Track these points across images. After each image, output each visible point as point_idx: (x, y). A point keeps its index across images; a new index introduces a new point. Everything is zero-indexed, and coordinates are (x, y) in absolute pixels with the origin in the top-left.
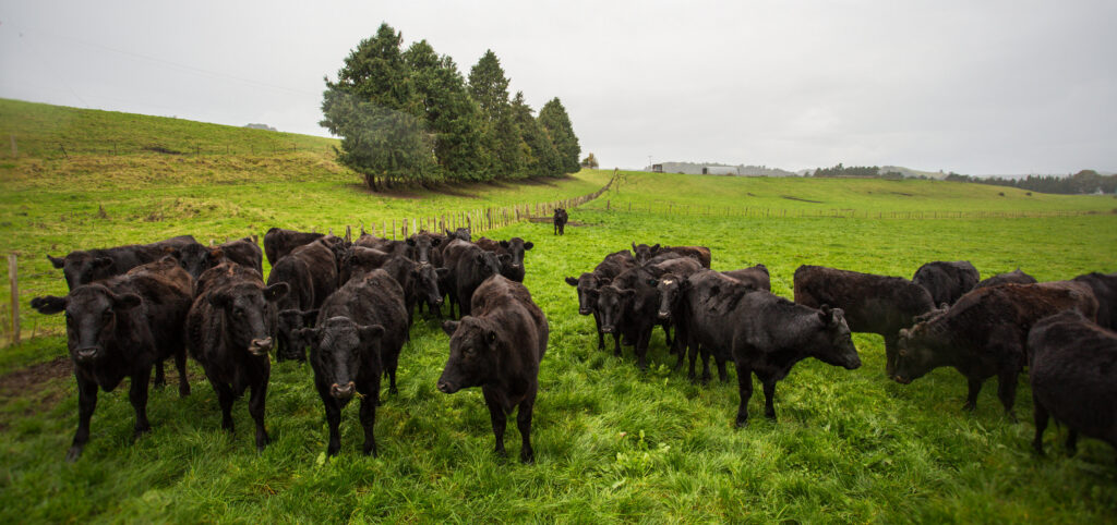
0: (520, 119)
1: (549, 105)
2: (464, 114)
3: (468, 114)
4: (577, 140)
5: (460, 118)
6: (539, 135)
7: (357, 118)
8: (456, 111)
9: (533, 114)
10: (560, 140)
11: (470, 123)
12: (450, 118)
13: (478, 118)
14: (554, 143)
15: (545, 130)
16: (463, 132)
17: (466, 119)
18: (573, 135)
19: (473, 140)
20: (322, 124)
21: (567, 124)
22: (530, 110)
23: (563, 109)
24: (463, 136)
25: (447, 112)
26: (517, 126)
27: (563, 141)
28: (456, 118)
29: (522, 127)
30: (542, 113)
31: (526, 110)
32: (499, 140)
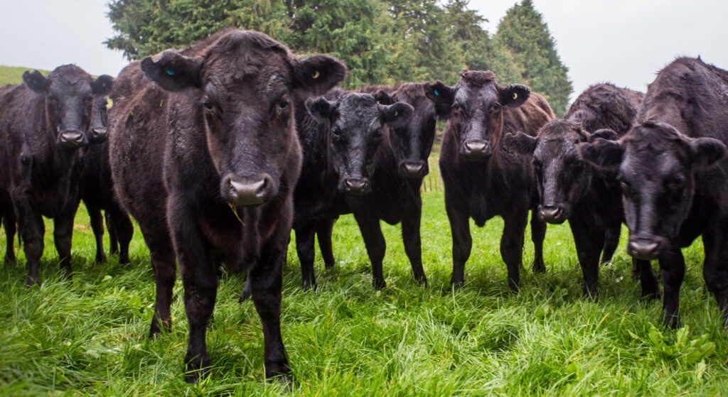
0: (462, 34)
1: (513, 12)
2: (356, 19)
3: (364, 18)
4: (566, 70)
5: (349, 25)
6: (496, 62)
7: (166, 27)
8: (340, 13)
9: (484, 26)
10: (536, 70)
11: (367, 34)
12: (333, 26)
13: (384, 30)
14: (525, 75)
15: (508, 54)
16: (356, 50)
17: (359, 27)
18: (559, 63)
19: (373, 64)
20: (111, 44)
21: (546, 44)
22: (479, 18)
23: (538, 17)
24: (356, 58)
25: (327, 17)
26: (457, 46)
27: (540, 72)
28: (342, 27)
29: (464, 47)
30: (502, 26)
31: (471, 18)
32: (423, 69)
